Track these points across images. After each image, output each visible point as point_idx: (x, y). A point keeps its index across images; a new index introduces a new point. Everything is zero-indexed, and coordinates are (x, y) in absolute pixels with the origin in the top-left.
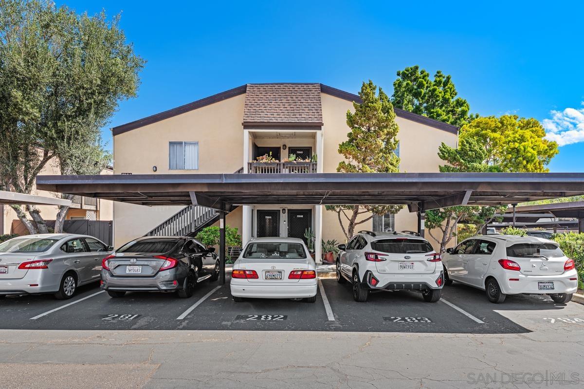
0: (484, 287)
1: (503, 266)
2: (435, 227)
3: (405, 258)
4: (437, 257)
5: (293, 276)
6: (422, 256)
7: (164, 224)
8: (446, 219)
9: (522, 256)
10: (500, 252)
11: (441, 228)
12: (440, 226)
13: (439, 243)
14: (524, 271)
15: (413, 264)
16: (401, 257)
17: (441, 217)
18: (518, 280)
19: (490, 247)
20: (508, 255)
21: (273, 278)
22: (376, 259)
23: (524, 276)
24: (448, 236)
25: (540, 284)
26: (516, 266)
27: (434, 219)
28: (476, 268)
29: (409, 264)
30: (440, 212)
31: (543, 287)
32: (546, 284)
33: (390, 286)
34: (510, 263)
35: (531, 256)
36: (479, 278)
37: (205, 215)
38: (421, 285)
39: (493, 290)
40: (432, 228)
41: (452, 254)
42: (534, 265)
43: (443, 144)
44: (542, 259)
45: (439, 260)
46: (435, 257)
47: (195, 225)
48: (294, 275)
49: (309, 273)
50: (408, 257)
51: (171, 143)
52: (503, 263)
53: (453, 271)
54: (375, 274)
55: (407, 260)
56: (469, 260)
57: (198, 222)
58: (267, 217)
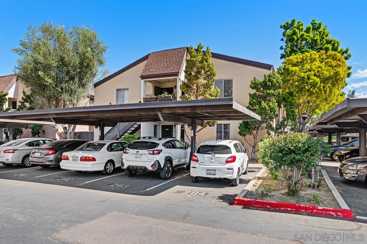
3: (137, 152)
6: (145, 151)
13: (251, 145)
14: (200, 162)
15: (141, 156)
16: (135, 151)
18: (195, 168)
23: (199, 165)
25: (207, 171)
26: (196, 158)
29: (139, 155)
31: (209, 173)
32: (211, 171)
34: (194, 157)
37: (124, 129)
38: (143, 168)
42: (206, 159)
43: (254, 78)
46: (153, 152)
47: (119, 134)
48: (82, 159)
49: (90, 158)
51: (118, 90)
55: (138, 153)
57: (121, 132)
58: (167, 129)
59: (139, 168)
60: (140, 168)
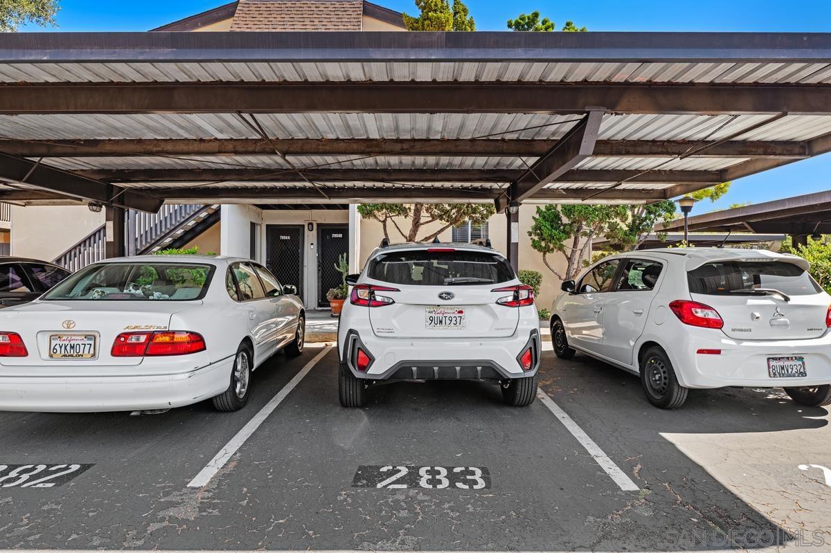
0: (636, 368)
1: (681, 317)
2: (552, 250)
3: (441, 297)
4: (524, 294)
5: (124, 347)
6: (484, 293)
7: (80, 245)
8: (573, 237)
9: (727, 291)
10: (674, 285)
11: (564, 252)
12: (561, 248)
13: (560, 278)
14: (733, 330)
15: (461, 312)
16: (430, 293)
17: (564, 232)
18: (718, 352)
19: (648, 277)
20: (692, 290)
21: (72, 352)
22: (372, 303)
23: (732, 343)
24: (575, 266)
25: (773, 363)
26: (711, 315)
27: (550, 235)
28: (621, 323)
29: (451, 313)
30: (562, 224)
31: (778, 369)
32: (787, 363)
33: (402, 371)
34: (699, 310)
35: (747, 290)
36: (625, 346)
37: (154, 229)
38: (479, 368)
39: (657, 377)
40: (549, 251)
41: (573, 293)
42: (757, 314)
44: (773, 299)
45: (529, 301)
46: (517, 293)
47: (136, 246)
48: (125, 344)
49: (178, 338)
50: (449, 295)
52: (682, 310)
53: (574, 331)
54: (367, 340)
55: (446, 302)
56: (604, 305)
57: (141, 242)
58: (283, 237)
59: (458, 368)
60: (462, 369)
